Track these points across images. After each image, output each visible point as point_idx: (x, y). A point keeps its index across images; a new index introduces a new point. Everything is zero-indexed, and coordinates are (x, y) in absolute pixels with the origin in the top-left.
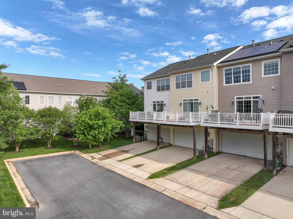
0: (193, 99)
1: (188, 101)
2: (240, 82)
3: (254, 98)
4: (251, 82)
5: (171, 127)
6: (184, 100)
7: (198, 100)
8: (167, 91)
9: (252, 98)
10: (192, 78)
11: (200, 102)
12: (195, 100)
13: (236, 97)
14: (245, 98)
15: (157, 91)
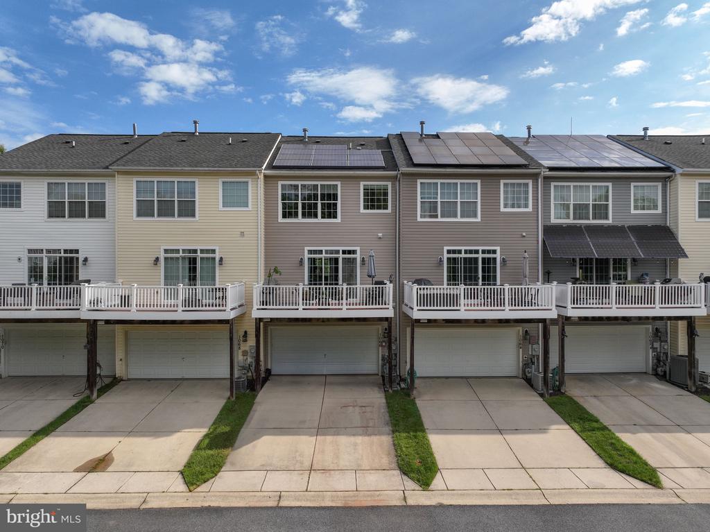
0: (199, 248)
1: (181, 254)
2: (316, 216)
3: (344, 252)
4: (338, 220)
5: (117, 326)
6: (166, 251)
7: (213, 251)
8: (91, 220)
9: (341, 252)
10: (194, 193)
11: (221, 258)
12: (202, 251)
13: (306, 249)
14: (327, 252)
15: (50, 216)
